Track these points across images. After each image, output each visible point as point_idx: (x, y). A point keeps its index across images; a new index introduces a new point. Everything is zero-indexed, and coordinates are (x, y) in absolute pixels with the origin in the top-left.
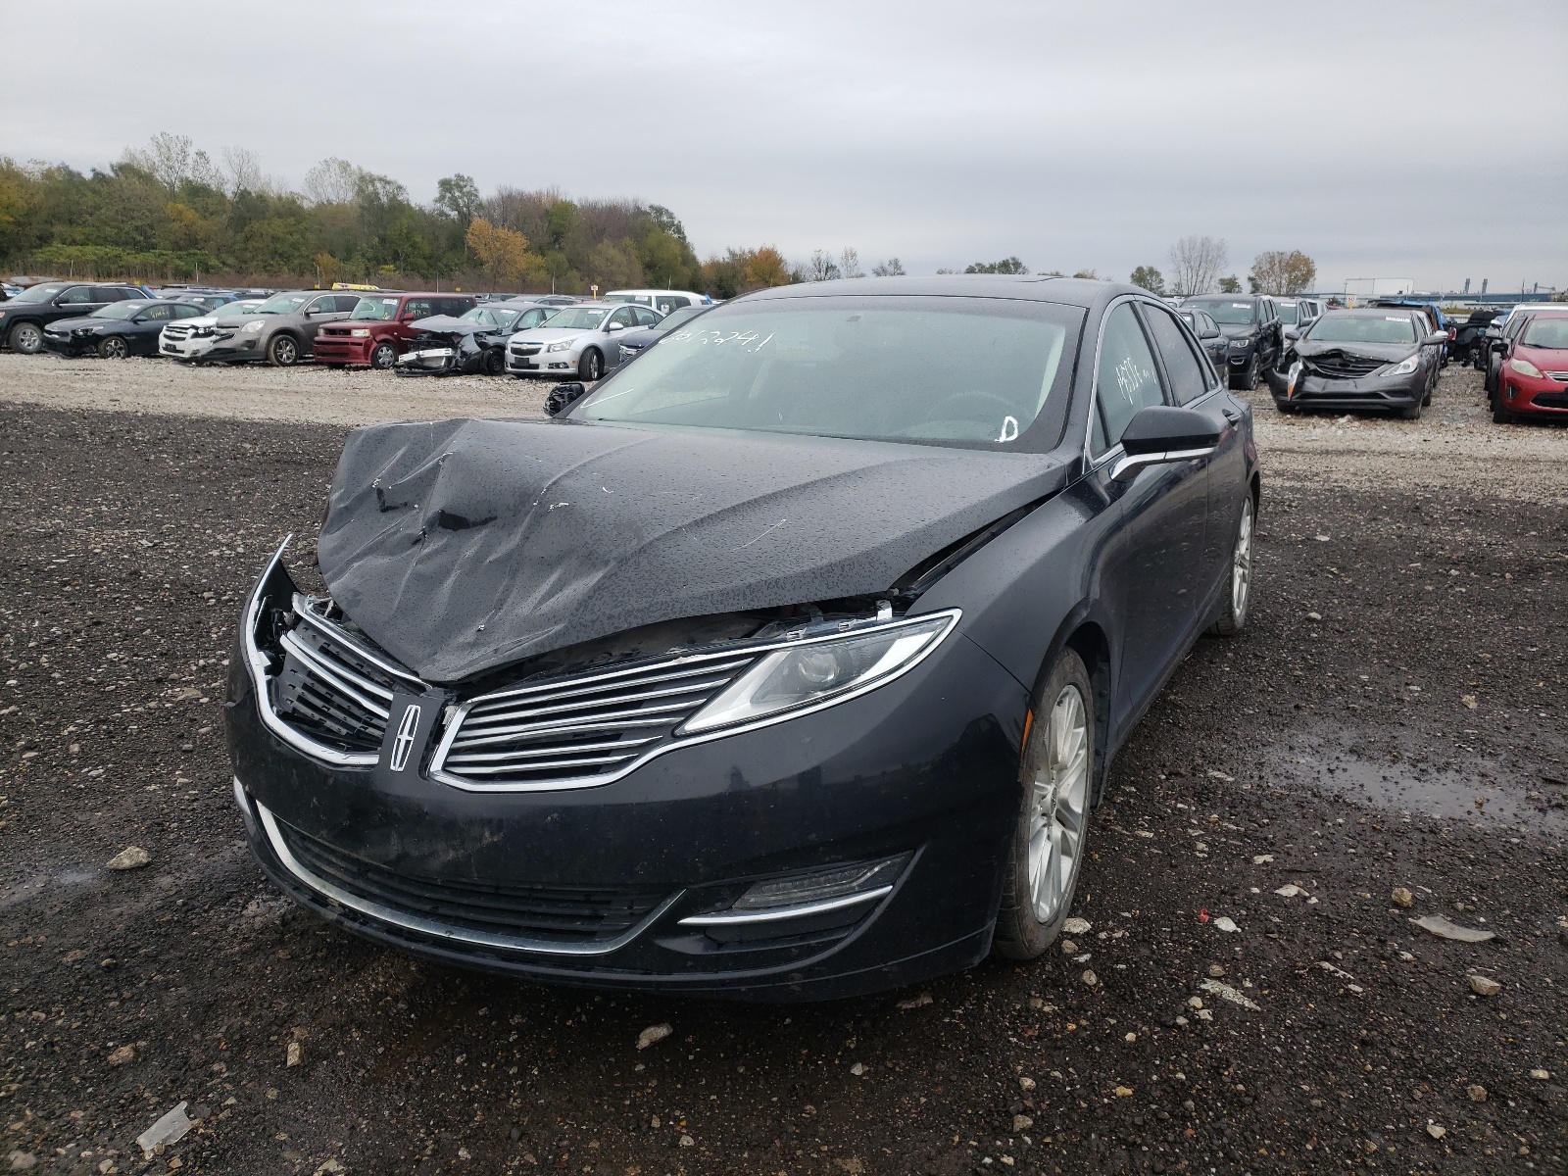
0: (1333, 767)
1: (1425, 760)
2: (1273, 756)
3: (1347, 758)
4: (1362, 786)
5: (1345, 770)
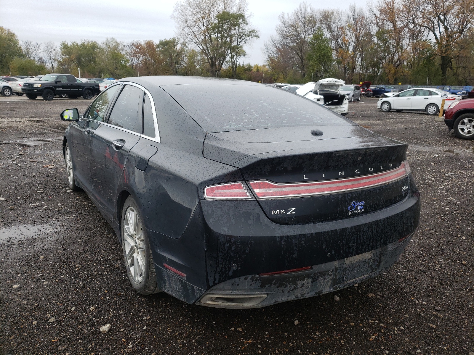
0: (40, 232)
1: (8, 246)
2: (60, 229)
3: (36, 236)
4: (28, 229)
5: (35, 232)
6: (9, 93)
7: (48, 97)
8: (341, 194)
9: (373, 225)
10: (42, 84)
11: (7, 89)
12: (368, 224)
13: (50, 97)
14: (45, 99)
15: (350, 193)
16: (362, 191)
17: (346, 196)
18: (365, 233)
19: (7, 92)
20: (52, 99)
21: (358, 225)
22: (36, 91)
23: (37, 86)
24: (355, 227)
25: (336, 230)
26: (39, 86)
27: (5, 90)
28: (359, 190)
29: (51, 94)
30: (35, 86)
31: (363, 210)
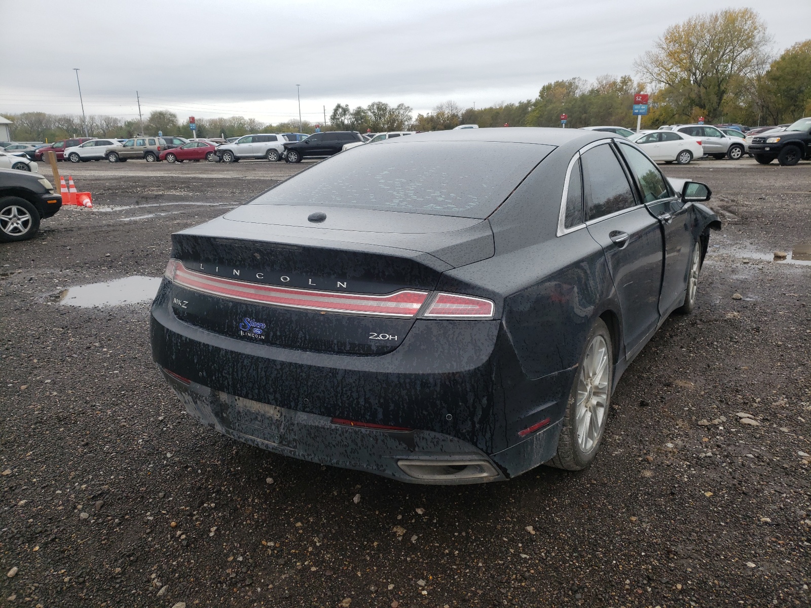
6: (738, 155)
7: (787, 159)
8: (232, 302)
9: (260, 362)
10: (781, 137)
11: (738, 147)
12: (253, 357)
13: (793, 159)
14: (783, 163)
15: (244, 304)
16: (263, 307)
17: (239, 307)
18: (246, 369)
19: (736, 153)
20: (795, 164)
21: (236, 351)
22: (768, 149)
23: (771, 142)
24: (232, 352)
25: (208, 345)
26: (775, 140)
27: (734, 150)
28: (260, 305)
29: (794, 155)
30: (769, 141)
31: (263, 337)
